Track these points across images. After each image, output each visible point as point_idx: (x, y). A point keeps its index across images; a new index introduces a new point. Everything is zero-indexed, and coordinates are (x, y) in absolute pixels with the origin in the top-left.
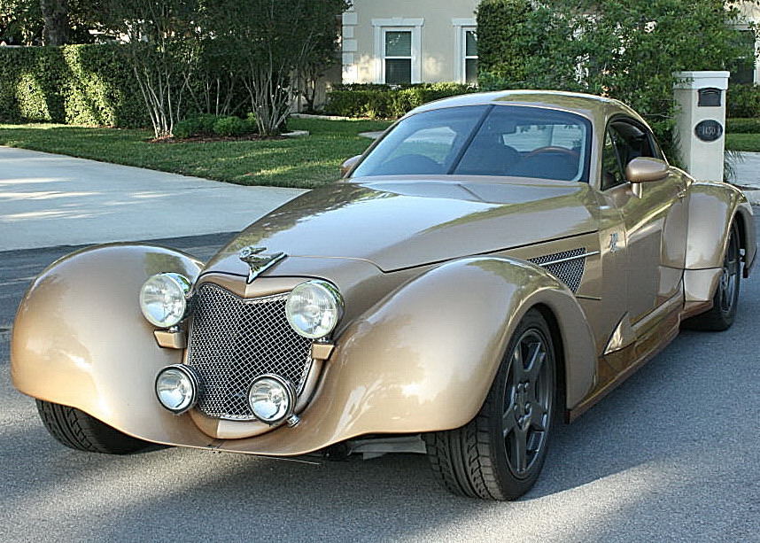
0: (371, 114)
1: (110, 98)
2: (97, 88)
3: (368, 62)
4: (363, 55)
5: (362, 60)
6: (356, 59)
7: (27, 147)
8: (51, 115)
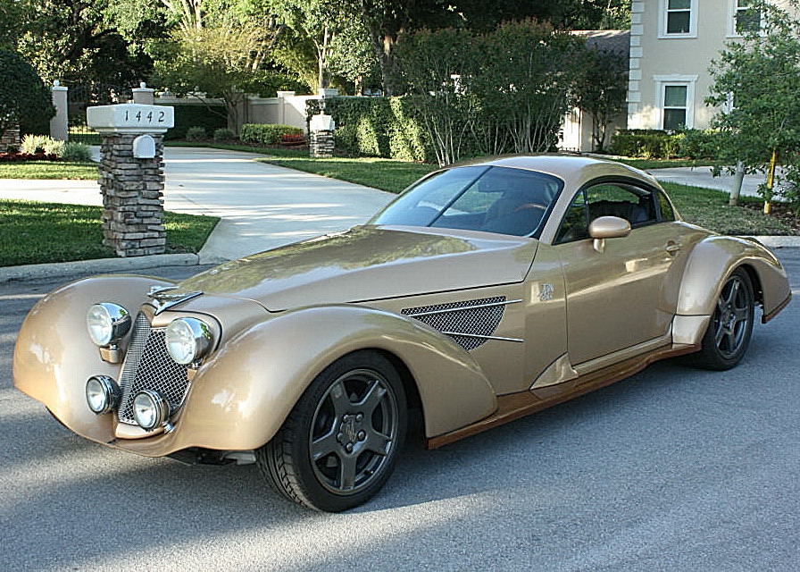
0: (646, 155)
1: (422, 139)
2: (413, 131)
3: (650, 111)
4: (646, 105)
5: (645, 109)
6: (640, 108)
7: (338, 178)
8: (380, 151)
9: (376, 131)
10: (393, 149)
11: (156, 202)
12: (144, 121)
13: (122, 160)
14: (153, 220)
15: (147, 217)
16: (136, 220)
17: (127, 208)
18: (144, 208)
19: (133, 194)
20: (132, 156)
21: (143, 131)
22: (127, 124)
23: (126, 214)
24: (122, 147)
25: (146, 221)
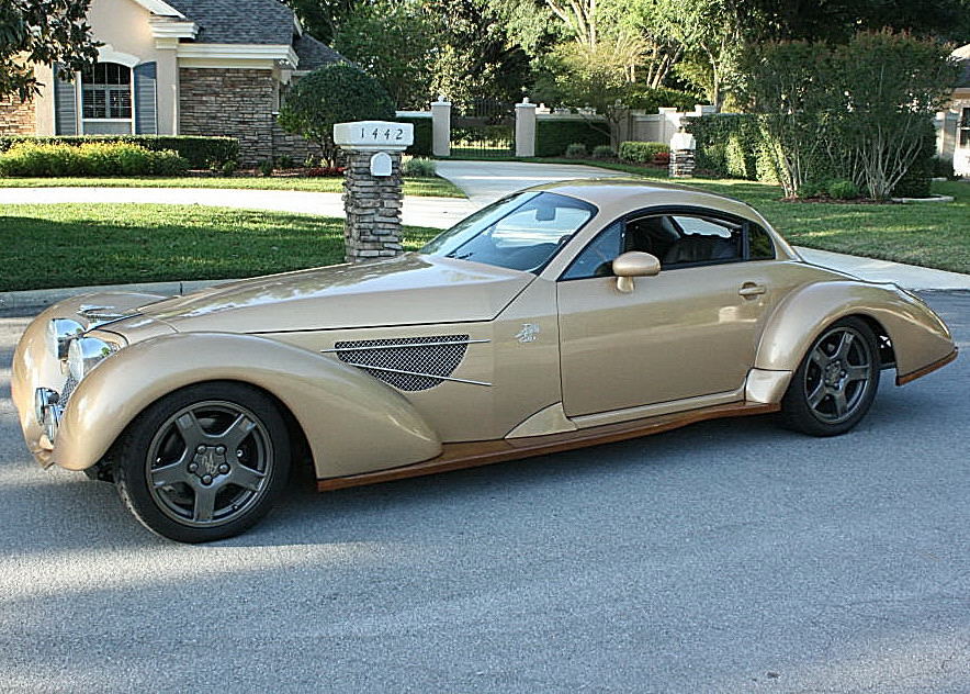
8: (748, 173)
9: (744, 150)
10: (759, 171)
11: (394, 220)
12: (381, 138)
13: (359, 177)
14: (390, 238)
15: (383, 235)
16: (372, 237)
17: (362, 225)
18: (381, 226)
19: (369, 211)
20: (369, 174)
21: (382, 148)
22: (363, 141)
23: (362, 232)
24: (359, 165)
25: (382, 239)
